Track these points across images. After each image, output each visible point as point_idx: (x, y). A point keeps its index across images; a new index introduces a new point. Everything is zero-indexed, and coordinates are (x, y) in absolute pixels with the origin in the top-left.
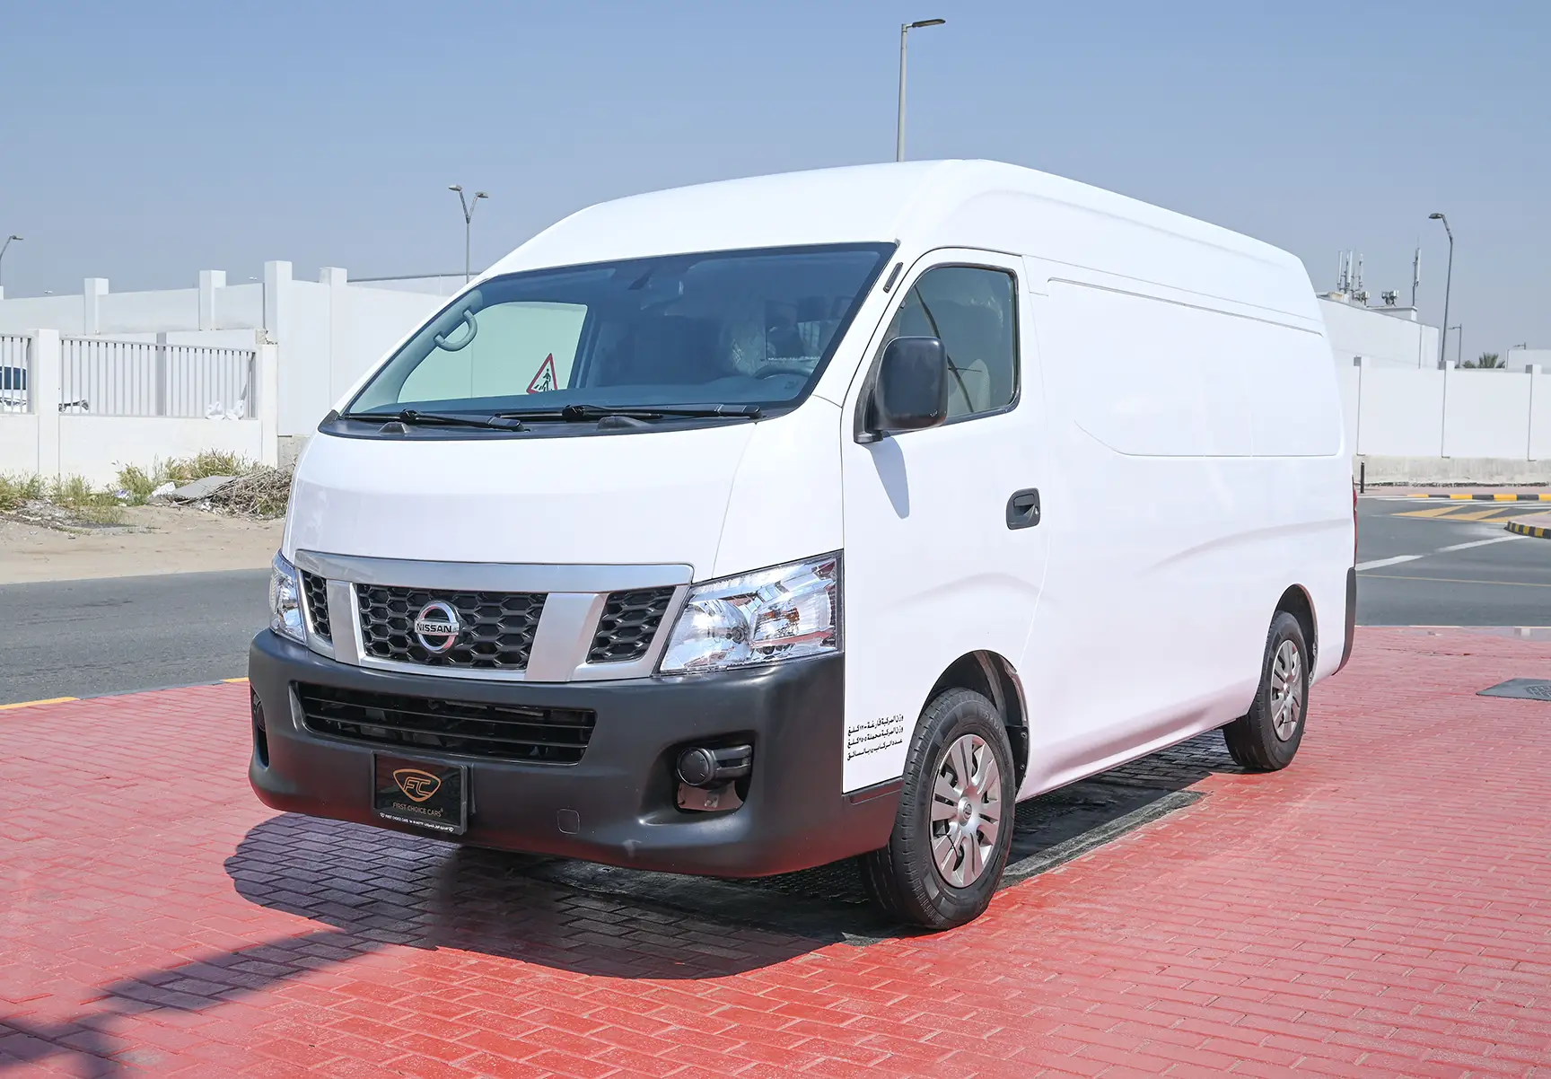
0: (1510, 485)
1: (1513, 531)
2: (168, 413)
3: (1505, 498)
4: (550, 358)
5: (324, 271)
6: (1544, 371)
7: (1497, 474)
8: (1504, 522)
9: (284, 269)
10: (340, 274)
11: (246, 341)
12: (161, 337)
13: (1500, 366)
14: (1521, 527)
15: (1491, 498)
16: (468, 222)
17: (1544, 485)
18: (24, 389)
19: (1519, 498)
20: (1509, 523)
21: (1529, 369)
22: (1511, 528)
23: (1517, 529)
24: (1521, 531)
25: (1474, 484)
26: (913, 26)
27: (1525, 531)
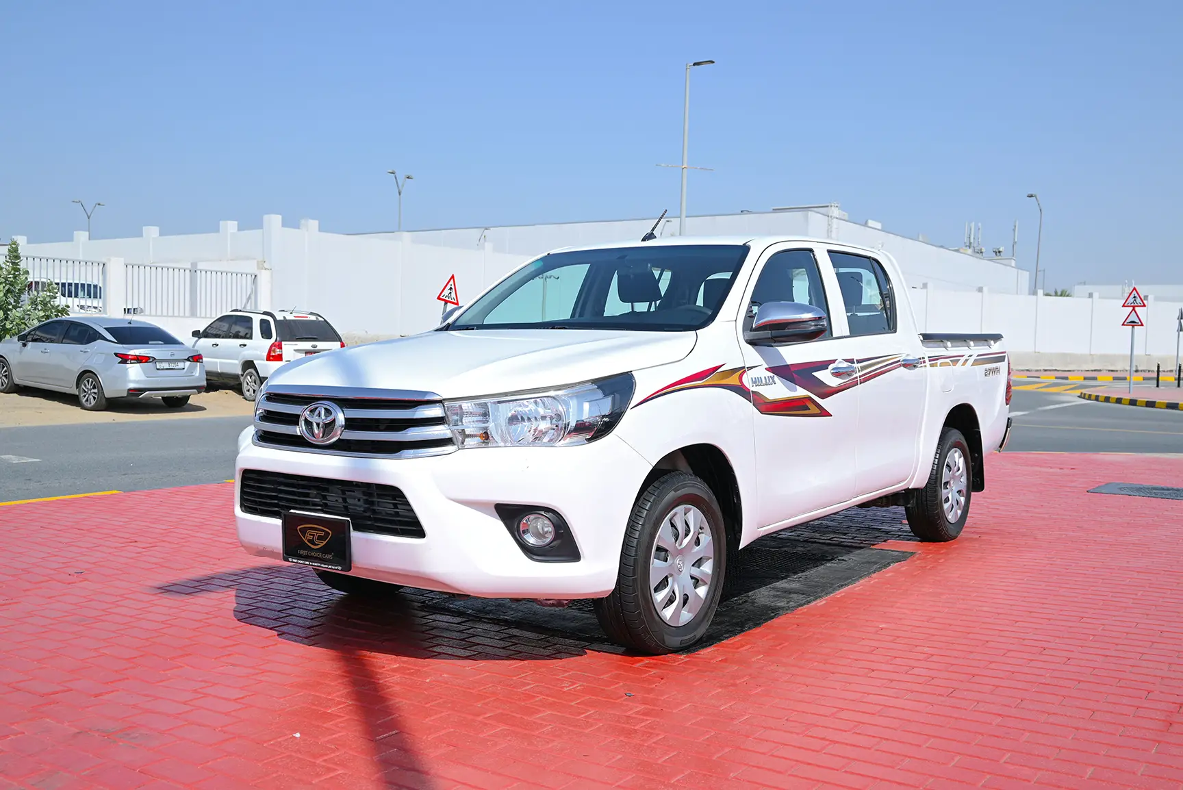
0: (1078, 370)
1: (1084, 398)
2: (198, 315)
3: (1076, 379)
4: (453, 277)
5: (303, 222)
6: (1101, 296)
7: (1070, 364)
8: (1078, 392)
9: (276, 219)
10: (314, 224)
11: (251, 267)
12: (194, 264)
13: (1068, 296)
14: (1090, 395)
15: (1066, 378)
16: (400, 194)
17: (1100, 370)
18: (100, 298)
19: (1085, 379)
20: (1082, 393)
21: (1091, 295)
22: (1082, 396)
23: (1087, 397)
24: (1090, 397)
25: (1056, 370)
26: (694, 65)
27: (1093, 398)
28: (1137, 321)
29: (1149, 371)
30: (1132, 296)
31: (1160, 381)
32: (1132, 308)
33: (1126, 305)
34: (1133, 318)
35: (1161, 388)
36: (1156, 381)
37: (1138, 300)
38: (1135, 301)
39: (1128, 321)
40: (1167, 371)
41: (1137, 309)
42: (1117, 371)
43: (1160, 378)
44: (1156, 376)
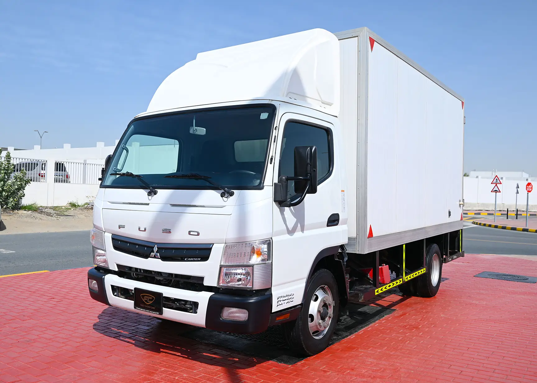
0: (472, 210)
1: (474, 224)
2: (86, 183)
3: (471, 215)
5: (133, 143)
6: (482, 178)
7: (469, 207)
8: (472, 221)
12: (85, 161)
13: (468, 176)
14: (477, 223)
15: (468, 214)
17: (482, 210)
18: (45, 176)
19: (475, 214)
20: (473, 222)
21: (477, 177)
22: (474, 223)
23: (476, 223)
24: (477, 224)
27: (478, 224)
28: (498, 190)
29: (504, 211)
30: (495, 179)
31: (508, 216)
32: (495, 184)
33: (493, 183)
34: (496, 189)
35: (509, 219)
36: (506, 216)
37: (498, 181)
38: (497, 181)
39: (494, 190)
40: (512, 211)
41: (497, 185)
42: (489, 210)
43: (508, 214)
44: (507, 213)
